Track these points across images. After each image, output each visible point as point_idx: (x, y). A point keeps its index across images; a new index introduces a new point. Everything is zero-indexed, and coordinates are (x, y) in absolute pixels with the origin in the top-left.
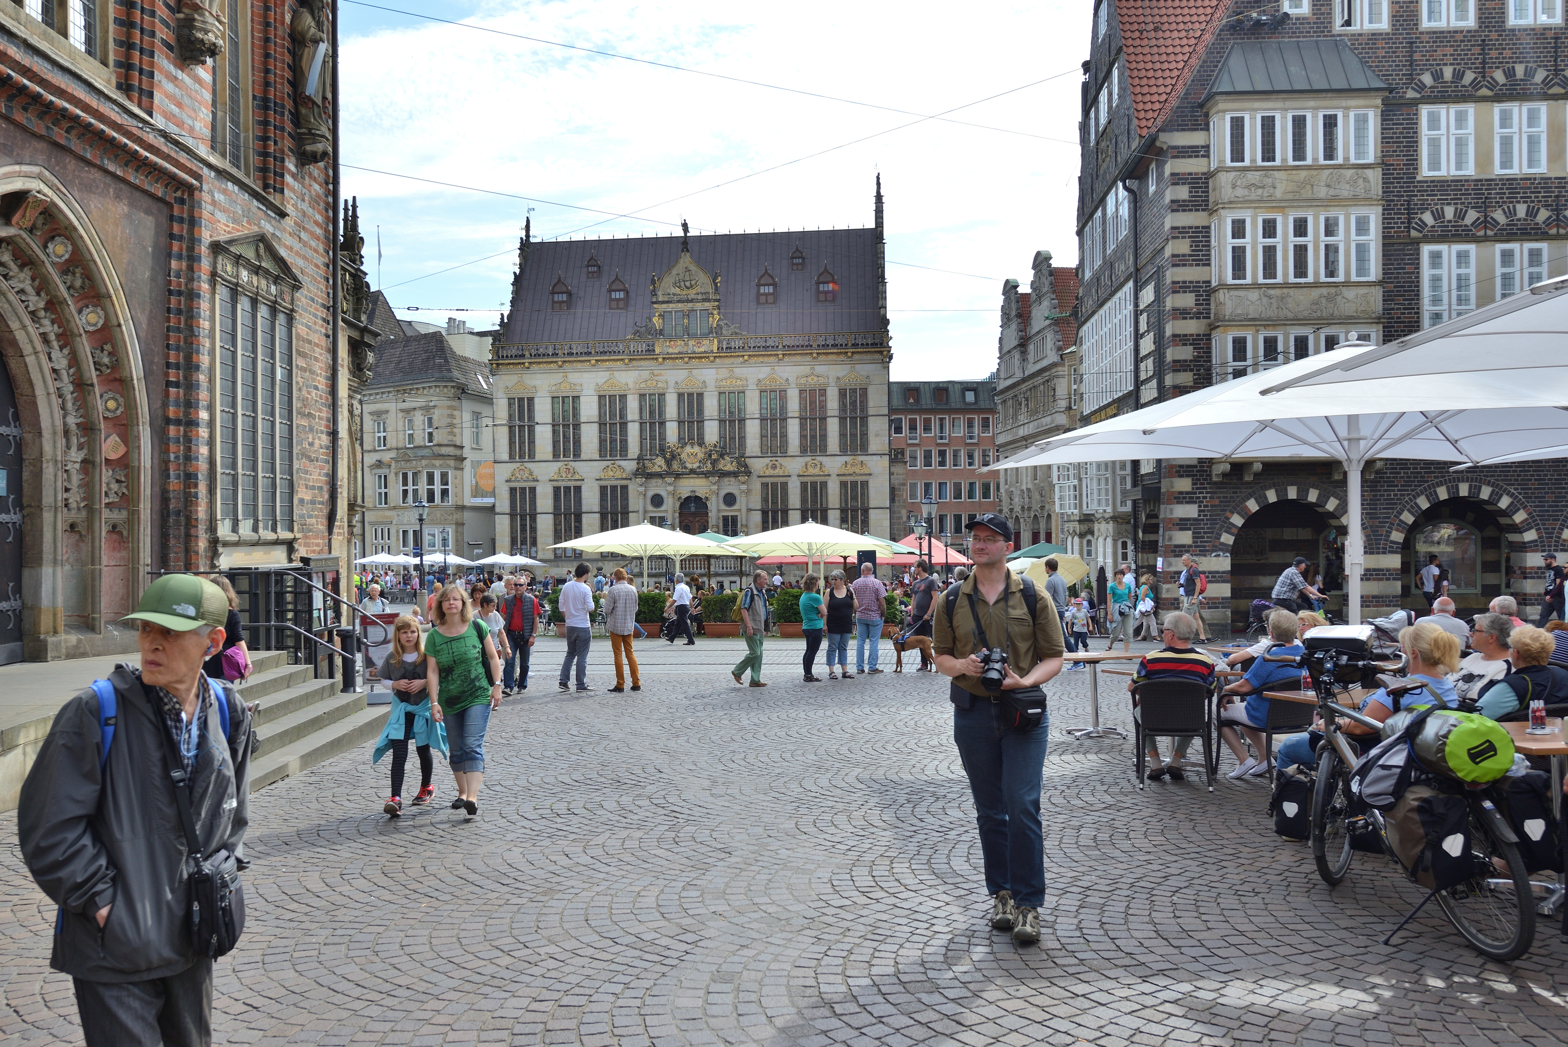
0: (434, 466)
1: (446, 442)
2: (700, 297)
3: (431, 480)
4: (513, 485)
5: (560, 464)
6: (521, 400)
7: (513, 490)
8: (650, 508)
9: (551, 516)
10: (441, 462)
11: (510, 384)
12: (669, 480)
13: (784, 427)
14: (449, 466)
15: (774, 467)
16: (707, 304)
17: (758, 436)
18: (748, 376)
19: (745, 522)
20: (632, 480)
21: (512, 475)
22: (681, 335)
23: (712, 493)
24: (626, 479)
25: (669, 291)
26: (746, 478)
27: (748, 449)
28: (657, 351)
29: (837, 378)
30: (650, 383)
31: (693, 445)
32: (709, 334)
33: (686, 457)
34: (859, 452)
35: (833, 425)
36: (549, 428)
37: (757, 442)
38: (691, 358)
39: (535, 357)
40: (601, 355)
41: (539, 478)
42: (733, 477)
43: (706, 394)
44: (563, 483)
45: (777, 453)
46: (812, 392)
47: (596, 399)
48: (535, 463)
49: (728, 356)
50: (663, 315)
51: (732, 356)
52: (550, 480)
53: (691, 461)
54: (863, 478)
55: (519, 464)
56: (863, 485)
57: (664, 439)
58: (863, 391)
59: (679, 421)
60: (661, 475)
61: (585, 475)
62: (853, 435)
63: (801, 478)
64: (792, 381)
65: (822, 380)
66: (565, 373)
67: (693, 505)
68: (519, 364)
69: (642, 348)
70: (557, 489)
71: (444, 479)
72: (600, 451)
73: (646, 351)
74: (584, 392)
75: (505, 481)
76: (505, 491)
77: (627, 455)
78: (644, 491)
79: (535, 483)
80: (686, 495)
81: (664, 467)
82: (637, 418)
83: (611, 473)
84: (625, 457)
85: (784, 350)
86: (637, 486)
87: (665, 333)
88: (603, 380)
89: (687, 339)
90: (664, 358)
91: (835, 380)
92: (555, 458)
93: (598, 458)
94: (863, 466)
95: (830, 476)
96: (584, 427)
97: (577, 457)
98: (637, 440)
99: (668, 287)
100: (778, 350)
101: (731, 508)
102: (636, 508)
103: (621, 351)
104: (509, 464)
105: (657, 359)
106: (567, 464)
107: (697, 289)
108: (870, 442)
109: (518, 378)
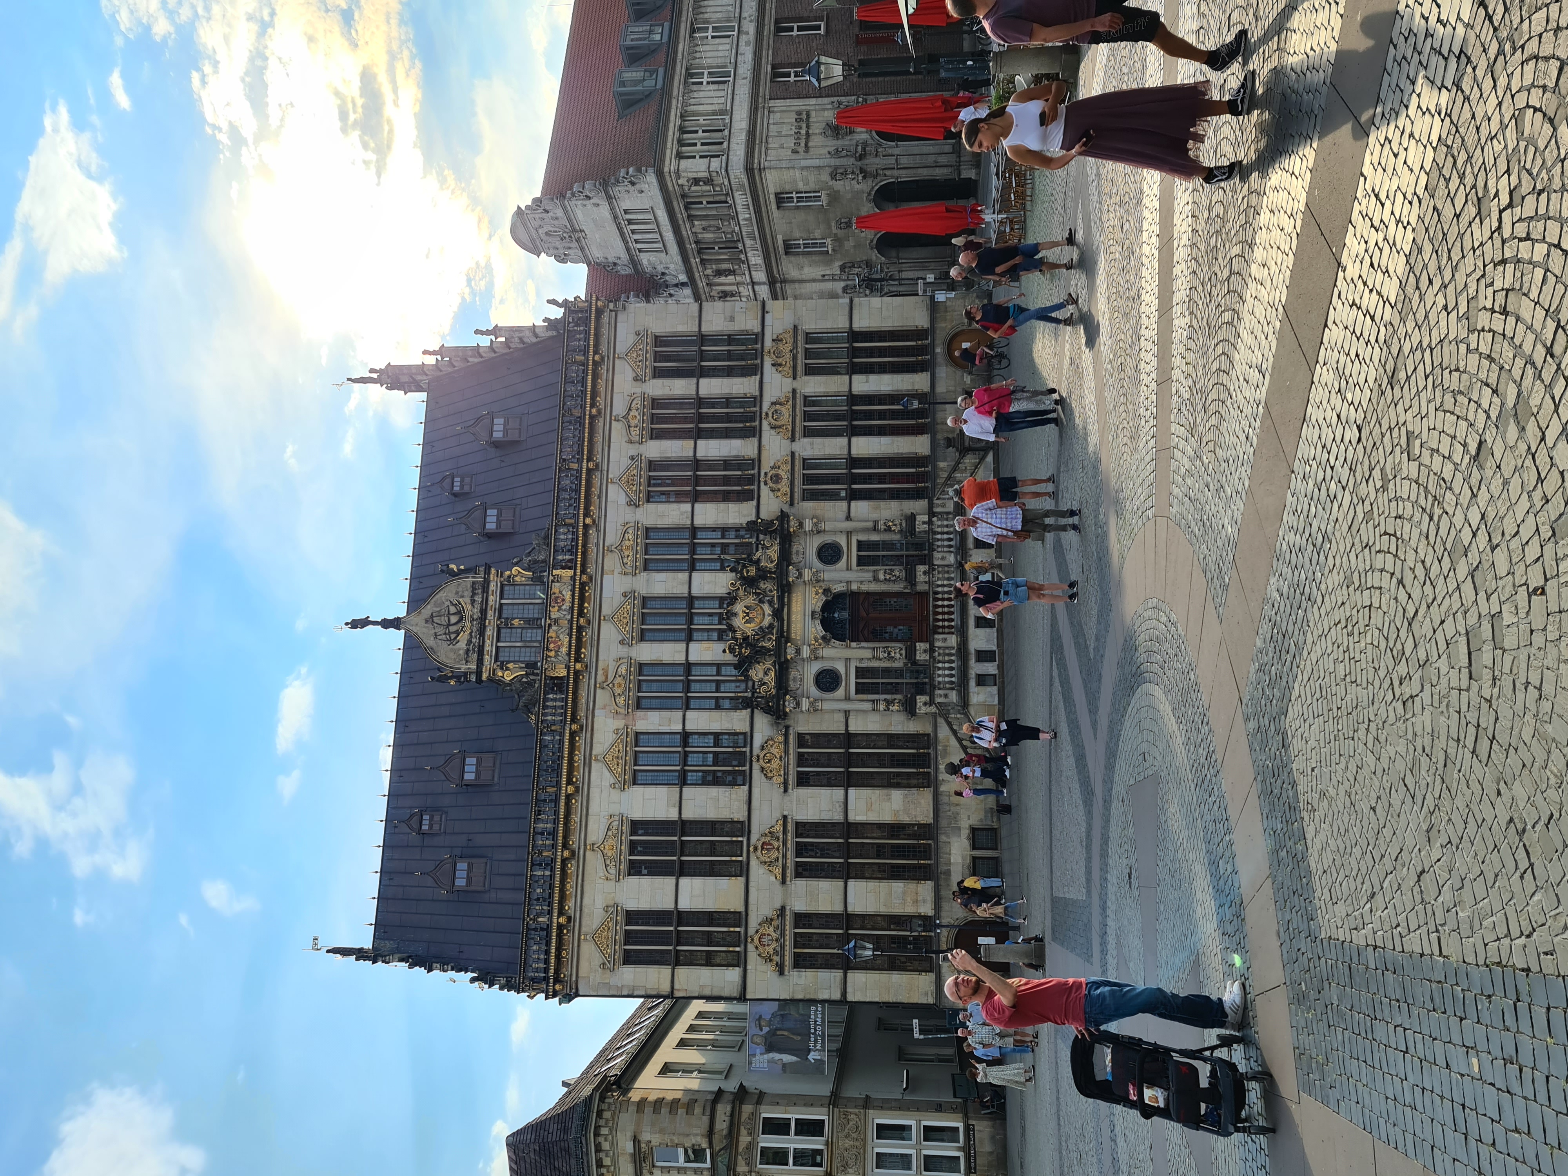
0: (751, 1146)
1: (706, 1119)
2: (478, 599)
3: (778, 1157)
4: (788, 960)
5: (754, 863)
6: (629, 938)
7: (800, 962)
8: (840, 692)
9: (851, 883)
10: (743, 1132)
11: (597, 959)
12: (790, 652)
13: (710, 464)
14: (753, 1115)
15: (777, 479)
16: (492, 586)
17: (722, 506)
18: (621, 521)
19: (870, 525)
20: (788, 722)
21: (771, 960)
22: (539, 631)
23: (818, 581)
24: (786, 736)
25: (461, 652)
26: (793, 523)
27: (744, 521)
28: (563, 673)
29: (636, 379)
30: (618, 691)
31: (732, 614)
32: (543, 583)
33: (752, 625)
34: (759, 346)
35: (712, 387)
36: (685, 882)
37: (733, 507)
38: (581, 614)
39: (550, 905)
40: (559, 775)
41: (778, 905)
42: (790, 545)
43: (644, 592)
44: (789, 856)
45: (753, 475)
46: (654, 419)
47: (638, 790)
48: (750, 913)
49: (584, 554)
50: (502, 662)
51: (585, 546)
52: (783, 882)
53: (760, 617)
54: (799, 338)
55: (750, 947)
56: (809, 338)
57: (719, 666)
58: (659, 340)
59: (689, 639)
60: (783, 669)
61: (777, 815)
62: (729, 356)
63: (797, 435)
64: (633, 450)
65: (637, 403)
66: (585, 845)
67: (836, 615)
68: (560, 936)
69: (555, 700)
70: (800, 869)
71: (778, 1127)
72: (733, 784)
73: (561, 692)
74: (624, 811)
75: (782, 978)
76: (800, 977)
77: (745, 734)
78: (811, 703)
79: (788, 913)
80: (820, 628)
81: (768, 664)
82: (679, 714)
83: (775, 764)
84: (748, 737)
85: (580, 461)
86: (801, 716)
87: (533, 659)
88: (607, 774)
89: (548, 621)
90: (578, 659)
91: (639, 383)
92: (742, 871)
93: (746, 788)
94: (781, 340)
95: (794, 391)
96: (687, 815)
97: (742, 828)
98: (716, 714)
99: (455, 652)
100: (579, 471)
101: (845, 549)
102: (841, 717)
103: (558, 738)
104: (749, 967)
105: (577, 673)
106: (756, 849)
107: (466, 602)
108: (743, 328)
109: (586, 939)
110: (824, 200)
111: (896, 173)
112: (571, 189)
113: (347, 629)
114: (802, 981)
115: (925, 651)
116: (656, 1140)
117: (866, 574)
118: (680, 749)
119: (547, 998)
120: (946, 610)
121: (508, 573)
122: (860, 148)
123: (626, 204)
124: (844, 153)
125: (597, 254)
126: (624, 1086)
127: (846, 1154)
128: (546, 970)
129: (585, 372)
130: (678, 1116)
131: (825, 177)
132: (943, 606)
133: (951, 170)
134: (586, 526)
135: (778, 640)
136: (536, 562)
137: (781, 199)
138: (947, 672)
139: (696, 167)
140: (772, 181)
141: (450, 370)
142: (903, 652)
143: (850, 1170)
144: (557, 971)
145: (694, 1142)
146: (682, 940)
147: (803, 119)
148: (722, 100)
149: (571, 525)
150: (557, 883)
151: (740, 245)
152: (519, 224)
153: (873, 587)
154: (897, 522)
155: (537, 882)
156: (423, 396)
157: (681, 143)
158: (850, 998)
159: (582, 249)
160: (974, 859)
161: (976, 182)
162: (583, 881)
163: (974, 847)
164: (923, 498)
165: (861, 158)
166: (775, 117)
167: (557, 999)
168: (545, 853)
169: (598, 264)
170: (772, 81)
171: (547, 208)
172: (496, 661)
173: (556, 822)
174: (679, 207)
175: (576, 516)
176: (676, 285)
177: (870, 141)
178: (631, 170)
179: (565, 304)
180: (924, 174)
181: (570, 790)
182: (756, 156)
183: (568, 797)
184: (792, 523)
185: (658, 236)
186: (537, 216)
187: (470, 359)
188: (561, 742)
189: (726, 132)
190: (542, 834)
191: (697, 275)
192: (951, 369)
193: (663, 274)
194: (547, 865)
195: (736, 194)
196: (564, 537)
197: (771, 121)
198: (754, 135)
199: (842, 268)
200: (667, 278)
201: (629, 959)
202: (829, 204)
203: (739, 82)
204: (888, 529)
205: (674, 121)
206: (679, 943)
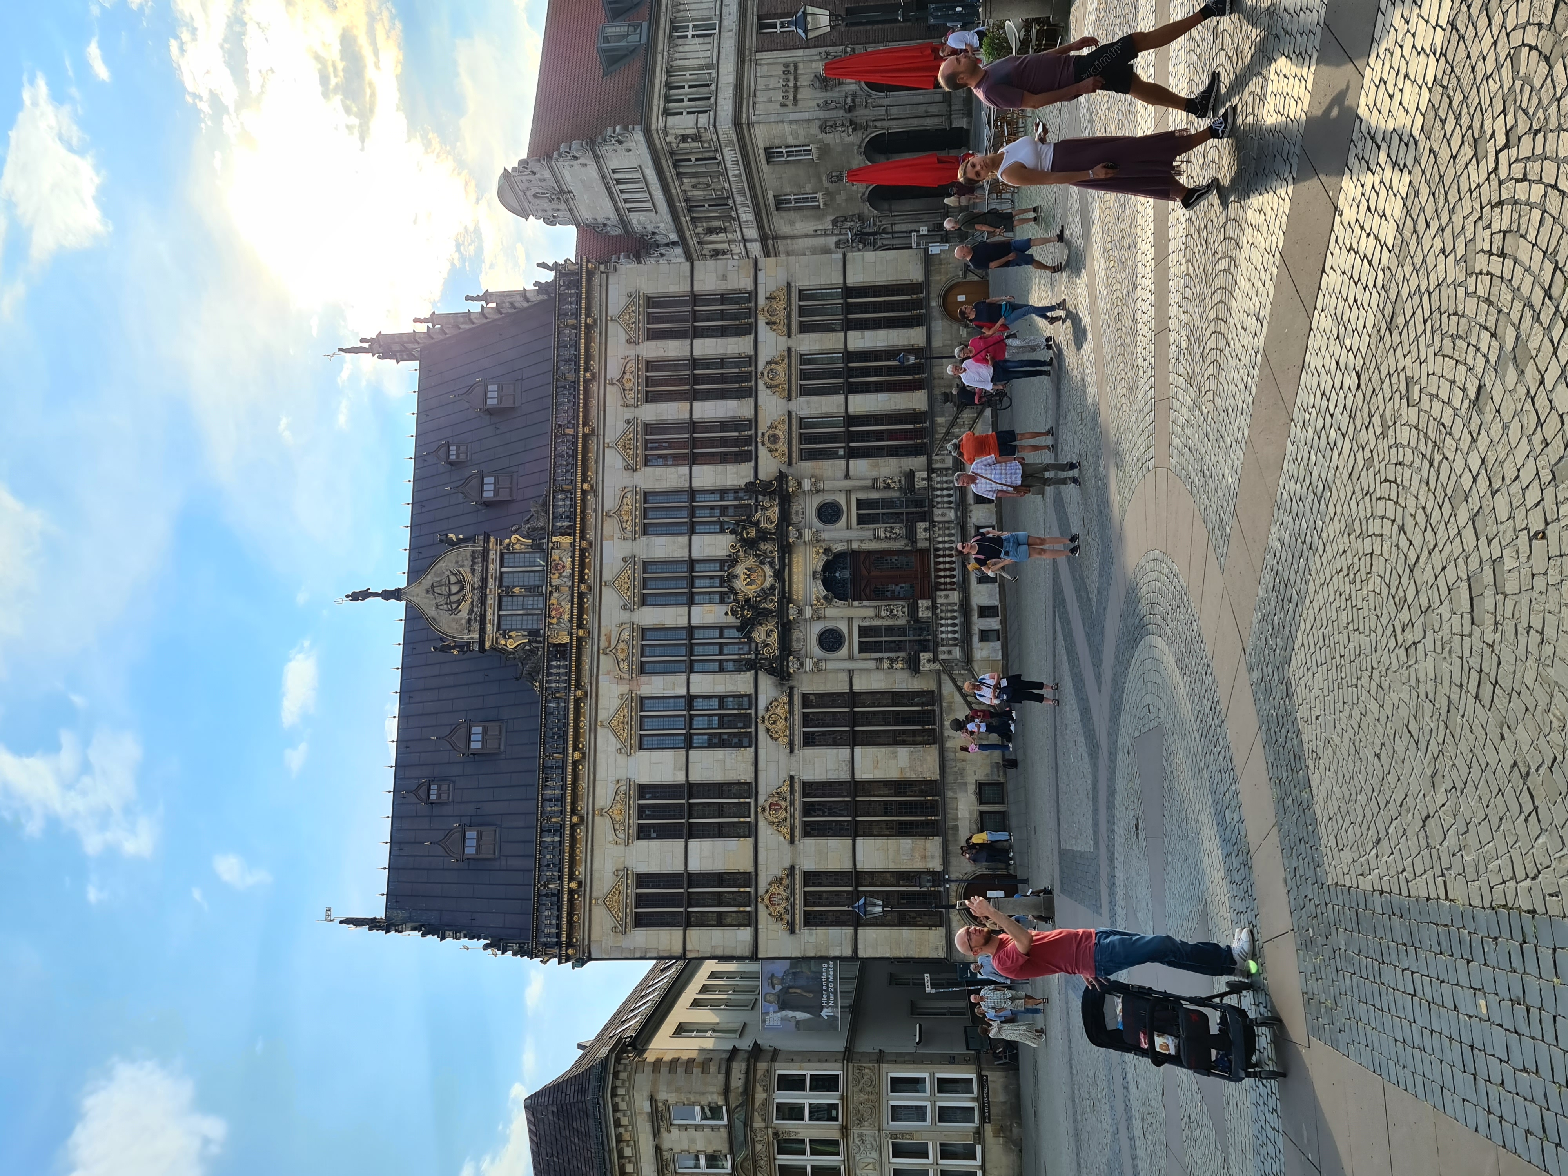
0: (767, 1102)
1: (721, 1078)
2: (478, 567)
3: (793, 1112)
4: (799, 918)
5: (762, 823)
6: (640, 901)
7: (811, 920)
8: (844, 652)
9: (860, 841)
10: (759, 1088)
11: (609, 923)
12: (793, 612)
13: (707, 426)
14: (768, 1072)
15: (774, 439)
16: (492, 555)
17: (720, 467)
18: (619, 486)
19: (869, 483)
20: (792, 683)
21: (782, 919)
22: (541, 598)
23: (818, 541)
24: (791, 696)
25: (463, 622)
26: (792, 485)
27: (742, 482)
28: (565, 639)
29: (629, 342)
30: (621, 656)
31: (733, 577)
32: (543, 550)
33: (754, 587)
34: (752, 304)
35: (706, 348)
36: (693, 844)
37: (731, 469)
38: (582, 580)
39: (560, 870)
40: (565, 742)
41: (787, 865)
42: (789, 506)
43: (644, 556)
44: (797, 816)
45: (750, 436)
46: (649, 381)
47: (644, 754)
48: (759, 872)
49: (583, 520)
50: (504, 631)
51: (583, 511)
52: (792, 842)
53: (761, 579)
54: (793, 295)
55: (761, 907)
56: (803, 295)
57: (721, 629)
58: (651, 302)
59: (691, 602)
60: (786, 629)
61: (784, 775)
62: (723, 315)
63: (794, 394)
64: (629, 414)
65: (631, 366)
66: (594, 810)
67: (837, 575)
68: (571, 901)
69: (559, 667)
70: (808, 829)
71: (792, 1083)
72: (739, 746)
73: (565, 659)
74: (631, 775)
75: (793, 937)
76: (811, 935)
77: (749, 696)
78: (814, 663)
79: (797, 872)
80: (822, 588)
81: (771, 626)
82: (683, 678)
83: (781, 724)
84: (752, 699)
85: (575, 427)
86: (804, 677)
87: (535, 627)
88: (613, 739)
89: (549, 589)
90: (580, 626)
91: (633, 345)
92: (751, 831)
93: (752, 749)
94: (775, 298)
95: (789, 350)
96: (694, 778)
97: (749, 789)
98: (720, 677)
99: (457, 621)
100: (575, 436)
101: (845, 508)
102: (845, 676)
103: (562, 704)
104: (760, 927)
105: (580, 640)
106: (763, 810)
107: (466, 571)
108: (736, 287)
109: (597, 903)
110: (815, 154)
111: (886, 124)
112: (558, 150)
113: (348, 601)
114: (813, 939)
115: (927, 608)
116: (672, 1098)
117: (867, 532)
118: (685, 713)
119: (560, 963)
120: (947, 566)
121: (507, 541)
122: (849, 100)
123: (614, 164)
124: (833, 105)
125: (586, 215)
126: (639, 1047)
127: (861, 1107)
128: (558, 935)
129: (578, 335)
130: (694, 1076)
131: (815, 130)
132: (944, 563)
133: (942, 119)
134: (584, 492)
135: (780, 601)
136: (535, 529)
137: (770, 154)
138: (950, 629)
139: (683, 124)
140: (761, 136)
141: (441, 337)
142: (906, 610)
143: (866, 1124)
144: (570, 936)
145: (710, 1099)
146: (693, 902)
147: (791, 71)
148: (708, 54)
149: (568, 491)
150: (567, 849)
151: (730, 202)
152: (506, 186)
153: (874, 546)
154: (896, 479)
155: (546, 848)
156: (416, 364)
157: (668, 99)
158: (861, 954)
159: (571, 210)
160: (981, 813)
161: (967, 131)
162: (592, 846)
163: (981, 802)
164: (921, 454)
165: (850, 109)
166: (762, 71)
167: (570, 963)
168: (554, 820)
169: (588, 226)
170: (758, 33)
171: (534, 170)
172: (499, 629)
173: (563, 788)
174: (667, 164)
175: (573, 482)
176: (667, 245)
177: (860, 92)
178: (618, 128)
179: (555, 267)
180: (915, 124)
181: (577, 755)
182: (744, 110)
183: (575, 763)
184: (791, 483)
185: (647, 195)
186: (524, 178)
187: (462, 326)
188: (566, 709)
189: (713, 87)
190: (551, 800)
191: (687, 233)
192: (947, 323)
193: (654, 233)
194: (556, 831)
195: (725, 150)
196: (562, 504)
197: (758, 74)
198: (742, 89)
199: (835, 222)
200: (657, 237)
201: (641, 921)
202: (819, 158)
203: (725, 35)
204: (888, 487)
205: (660, 76)
206: (690, 905)
